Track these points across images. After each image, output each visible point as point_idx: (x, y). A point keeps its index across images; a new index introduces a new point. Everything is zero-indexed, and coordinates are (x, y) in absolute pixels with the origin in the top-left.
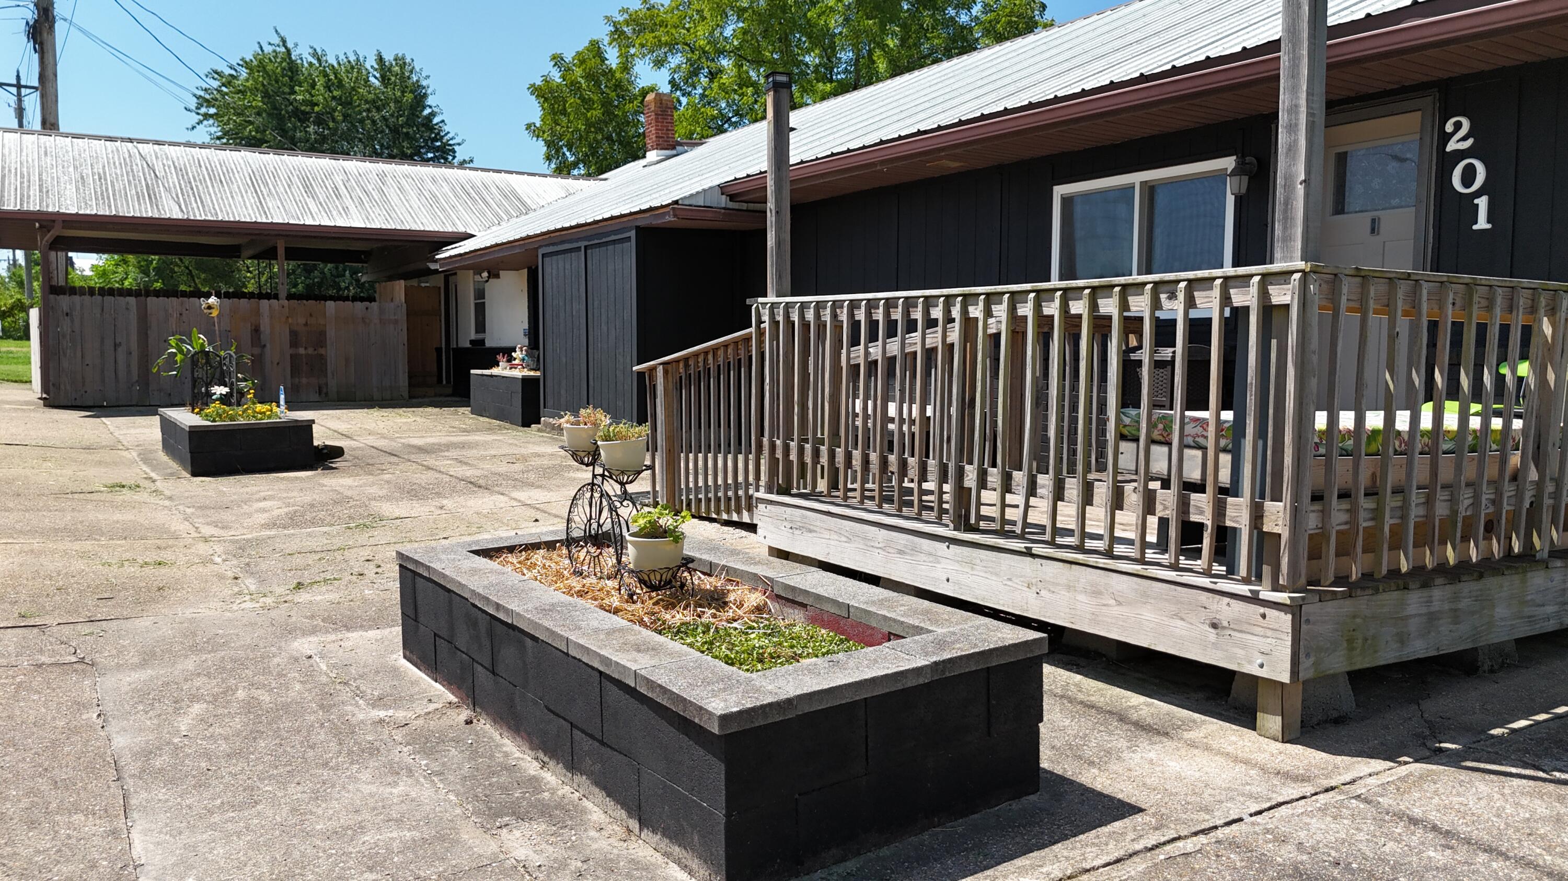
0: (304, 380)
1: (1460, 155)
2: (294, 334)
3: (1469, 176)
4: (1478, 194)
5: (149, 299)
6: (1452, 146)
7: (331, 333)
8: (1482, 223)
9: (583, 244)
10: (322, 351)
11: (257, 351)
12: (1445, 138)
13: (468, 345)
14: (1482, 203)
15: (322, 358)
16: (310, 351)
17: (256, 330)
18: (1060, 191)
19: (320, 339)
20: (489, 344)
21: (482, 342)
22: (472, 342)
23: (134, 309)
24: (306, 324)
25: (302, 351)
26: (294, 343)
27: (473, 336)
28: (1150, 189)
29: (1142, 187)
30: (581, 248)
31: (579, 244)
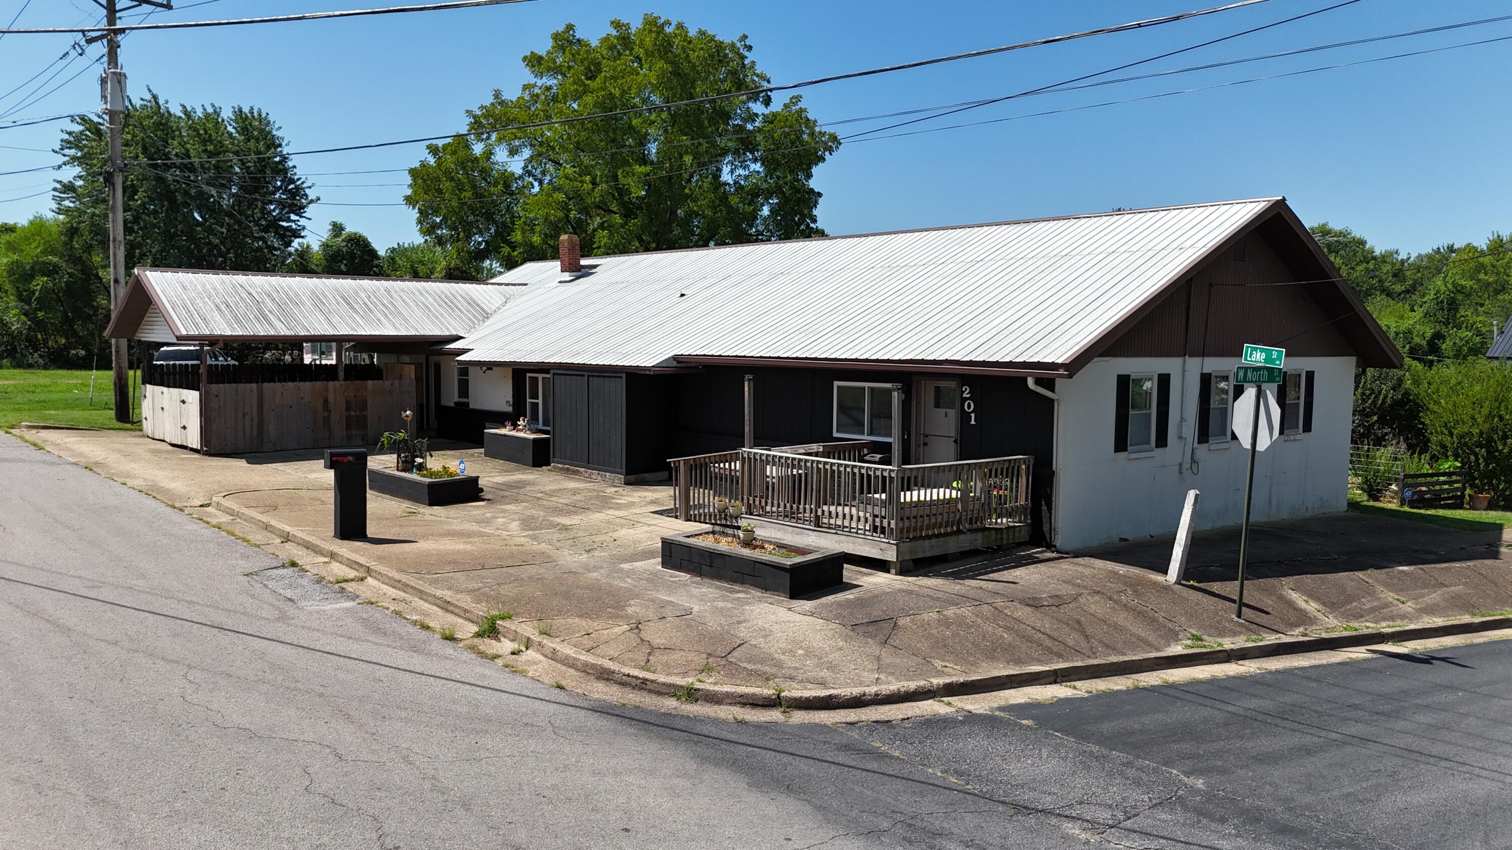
0: (354, 432)
1: (967, 399)
2: (348, 402)
3: (969, 407)
4: (972, 412)
5: (264, 384)
6: (964, 395)
7: (369, 401)
8: (973, 422)
9: (586, 374)
10: (365, 413)
11: (326, 414)
12: (963, 392)
13: (453, 405)
14: (973, 415)
15: (365, 417)
16: (358, 413)
17: (326, 401)
18: (837, 384)
19: (364, 406)
20: (471, 406)
21: (467, 404)
22: (455, 403)
23: (255, 392)
24: (355, 396)
25: (353, 413)
26: (348, 409)
27: (456, 399)
28: (872, 389)
29: (869, 389)
30: (584, 376)
31: (584, 373)
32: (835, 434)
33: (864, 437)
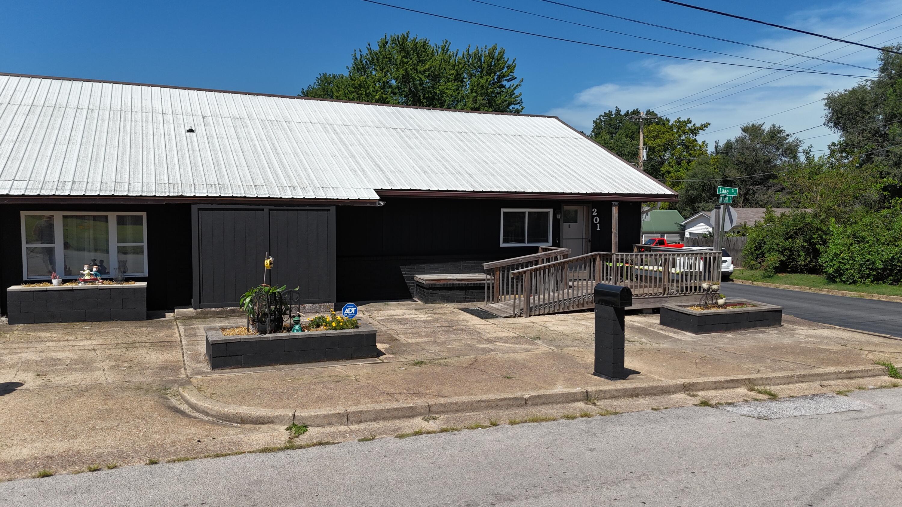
1: (595, 216)
3: (596, 220)
4: (598, 223)
6: (594, 214)
8: (598, 229)
9: (266, 208)
12: (593, 212)
14: (598, 225)
18: (503, 210)
29: (528, 213)
30: (263, 210)
31: (261, 207)
32: (502, 245)
33: (526, 245)
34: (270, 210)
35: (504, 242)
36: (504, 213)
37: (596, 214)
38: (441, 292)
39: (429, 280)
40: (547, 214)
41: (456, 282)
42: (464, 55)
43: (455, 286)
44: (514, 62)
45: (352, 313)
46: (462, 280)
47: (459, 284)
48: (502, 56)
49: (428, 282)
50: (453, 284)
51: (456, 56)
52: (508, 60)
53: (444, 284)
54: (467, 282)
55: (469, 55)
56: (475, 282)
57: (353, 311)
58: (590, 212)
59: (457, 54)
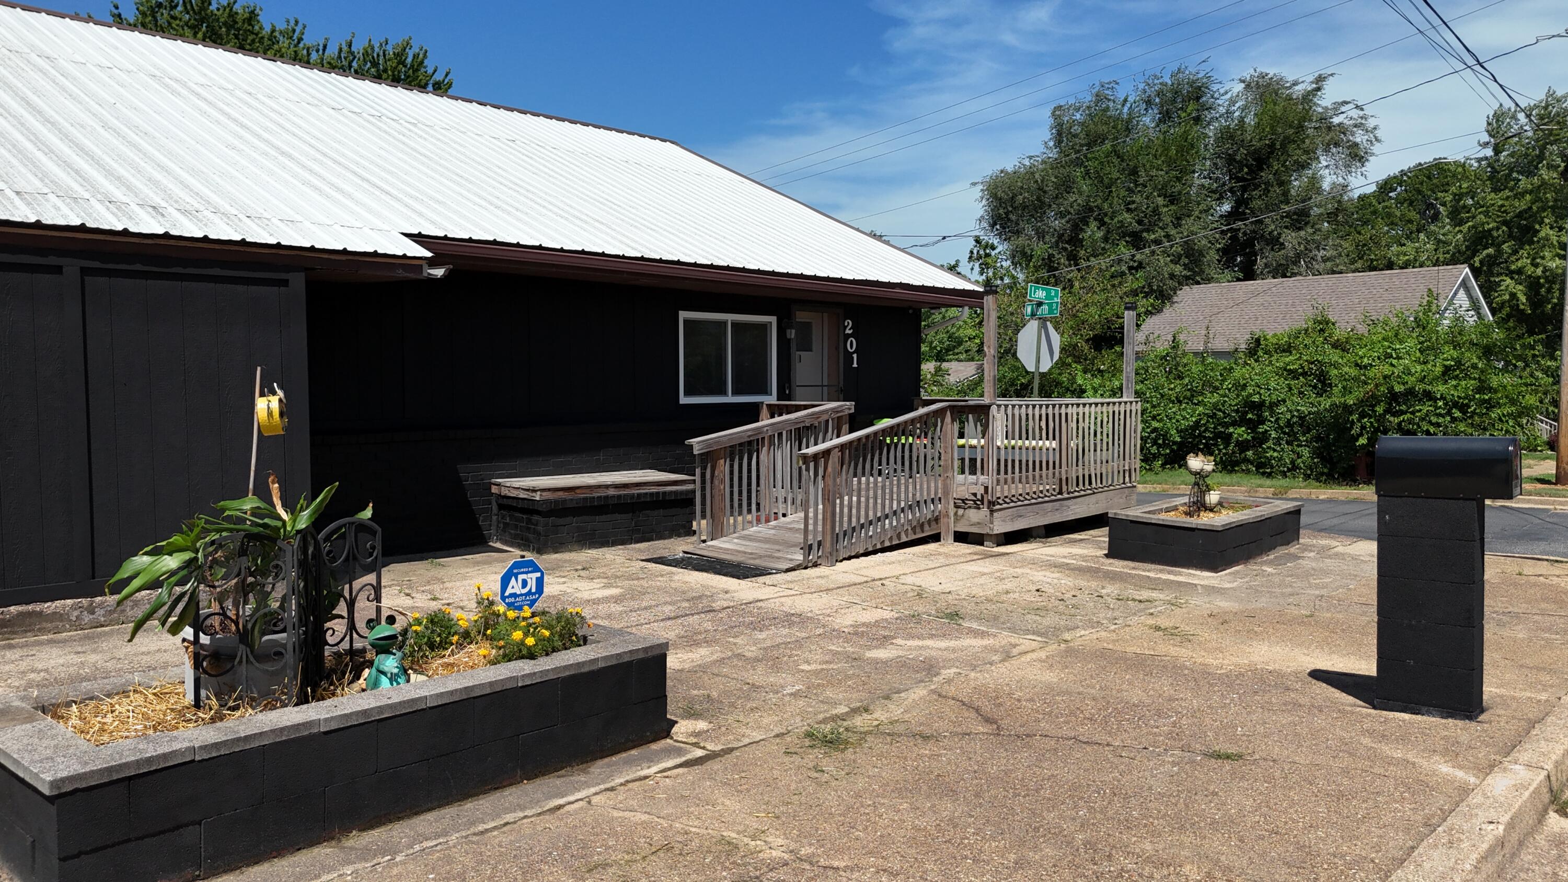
1: (849, 336)
3: (851, 345)
6: (848, 331)
8: (855, 365)
12: (844, 327)
14: (855, 356)
28: (734, 325)
29: (732, 323)
30: (58, 270)
31: (52, 260)
32: (684, 400)
33: (730, 399)
34: (84, 271)
35: (688, 393)
36: (686, 322)
37: (850, 332)
38: (575, 521)
39: (549, 490)
40: (764, 327)
41: (612, 492)
42: (341, 50)
43: (610, 502)
44: (447, 75)
45: (530, 593)
46: (625, 486)
47: (619, 497)
48: (422, 62)
49: (548, 496)
50: (607, 497)
51: (324, 50)
52: (435, 71)
53: (585, 499)
54: (636, 491)
55: (352, 53)
56: (654, 490)
57: (532, 585)
58: (842, 328)
59: (325, 47)
